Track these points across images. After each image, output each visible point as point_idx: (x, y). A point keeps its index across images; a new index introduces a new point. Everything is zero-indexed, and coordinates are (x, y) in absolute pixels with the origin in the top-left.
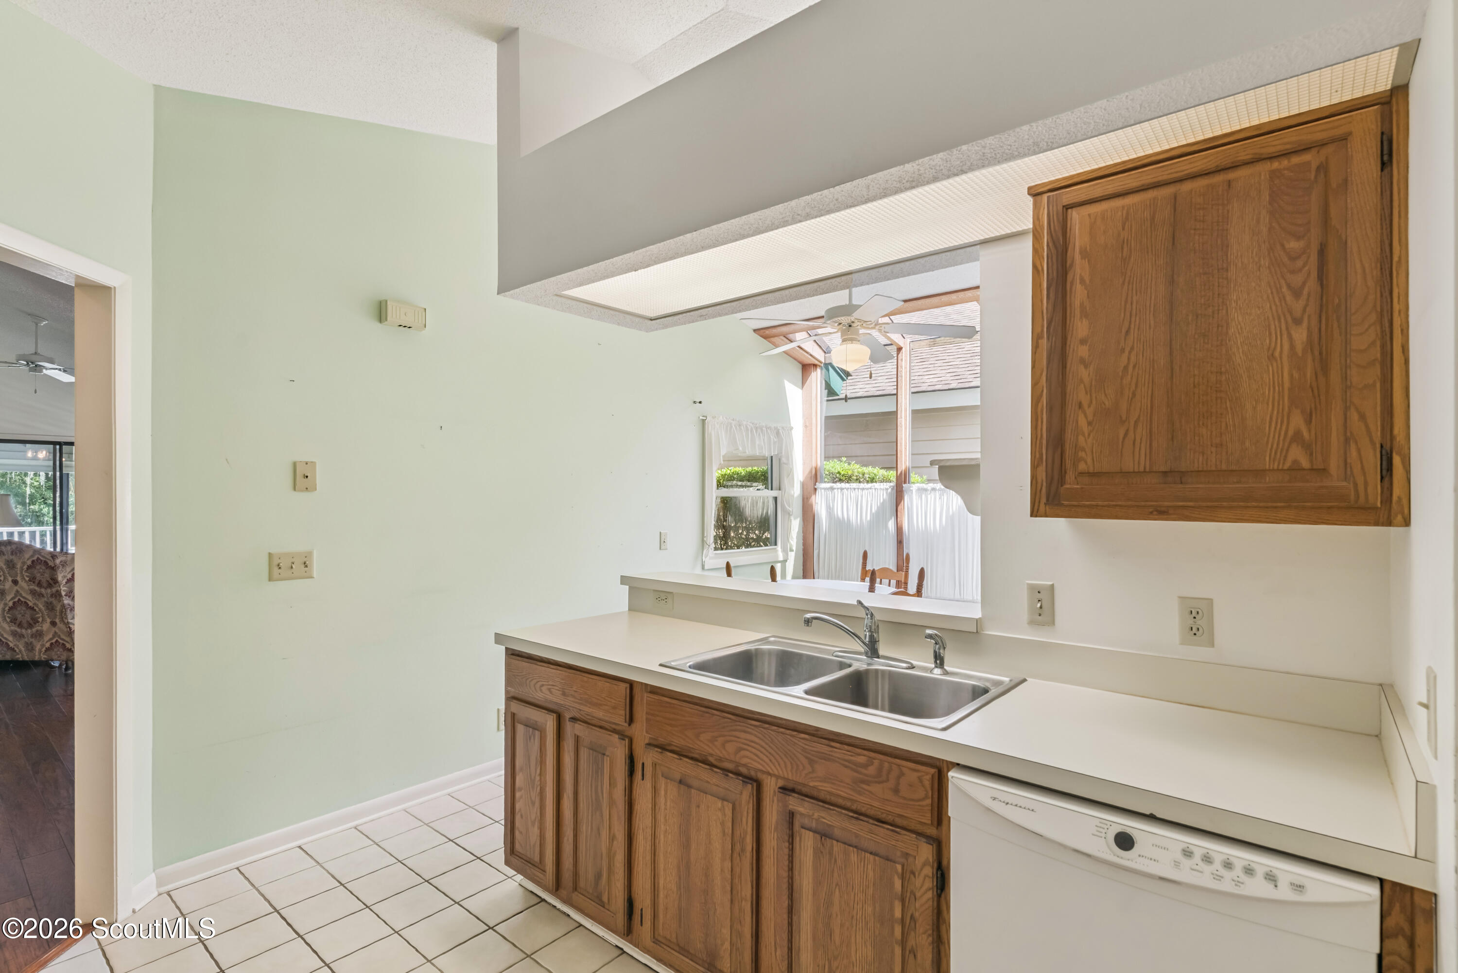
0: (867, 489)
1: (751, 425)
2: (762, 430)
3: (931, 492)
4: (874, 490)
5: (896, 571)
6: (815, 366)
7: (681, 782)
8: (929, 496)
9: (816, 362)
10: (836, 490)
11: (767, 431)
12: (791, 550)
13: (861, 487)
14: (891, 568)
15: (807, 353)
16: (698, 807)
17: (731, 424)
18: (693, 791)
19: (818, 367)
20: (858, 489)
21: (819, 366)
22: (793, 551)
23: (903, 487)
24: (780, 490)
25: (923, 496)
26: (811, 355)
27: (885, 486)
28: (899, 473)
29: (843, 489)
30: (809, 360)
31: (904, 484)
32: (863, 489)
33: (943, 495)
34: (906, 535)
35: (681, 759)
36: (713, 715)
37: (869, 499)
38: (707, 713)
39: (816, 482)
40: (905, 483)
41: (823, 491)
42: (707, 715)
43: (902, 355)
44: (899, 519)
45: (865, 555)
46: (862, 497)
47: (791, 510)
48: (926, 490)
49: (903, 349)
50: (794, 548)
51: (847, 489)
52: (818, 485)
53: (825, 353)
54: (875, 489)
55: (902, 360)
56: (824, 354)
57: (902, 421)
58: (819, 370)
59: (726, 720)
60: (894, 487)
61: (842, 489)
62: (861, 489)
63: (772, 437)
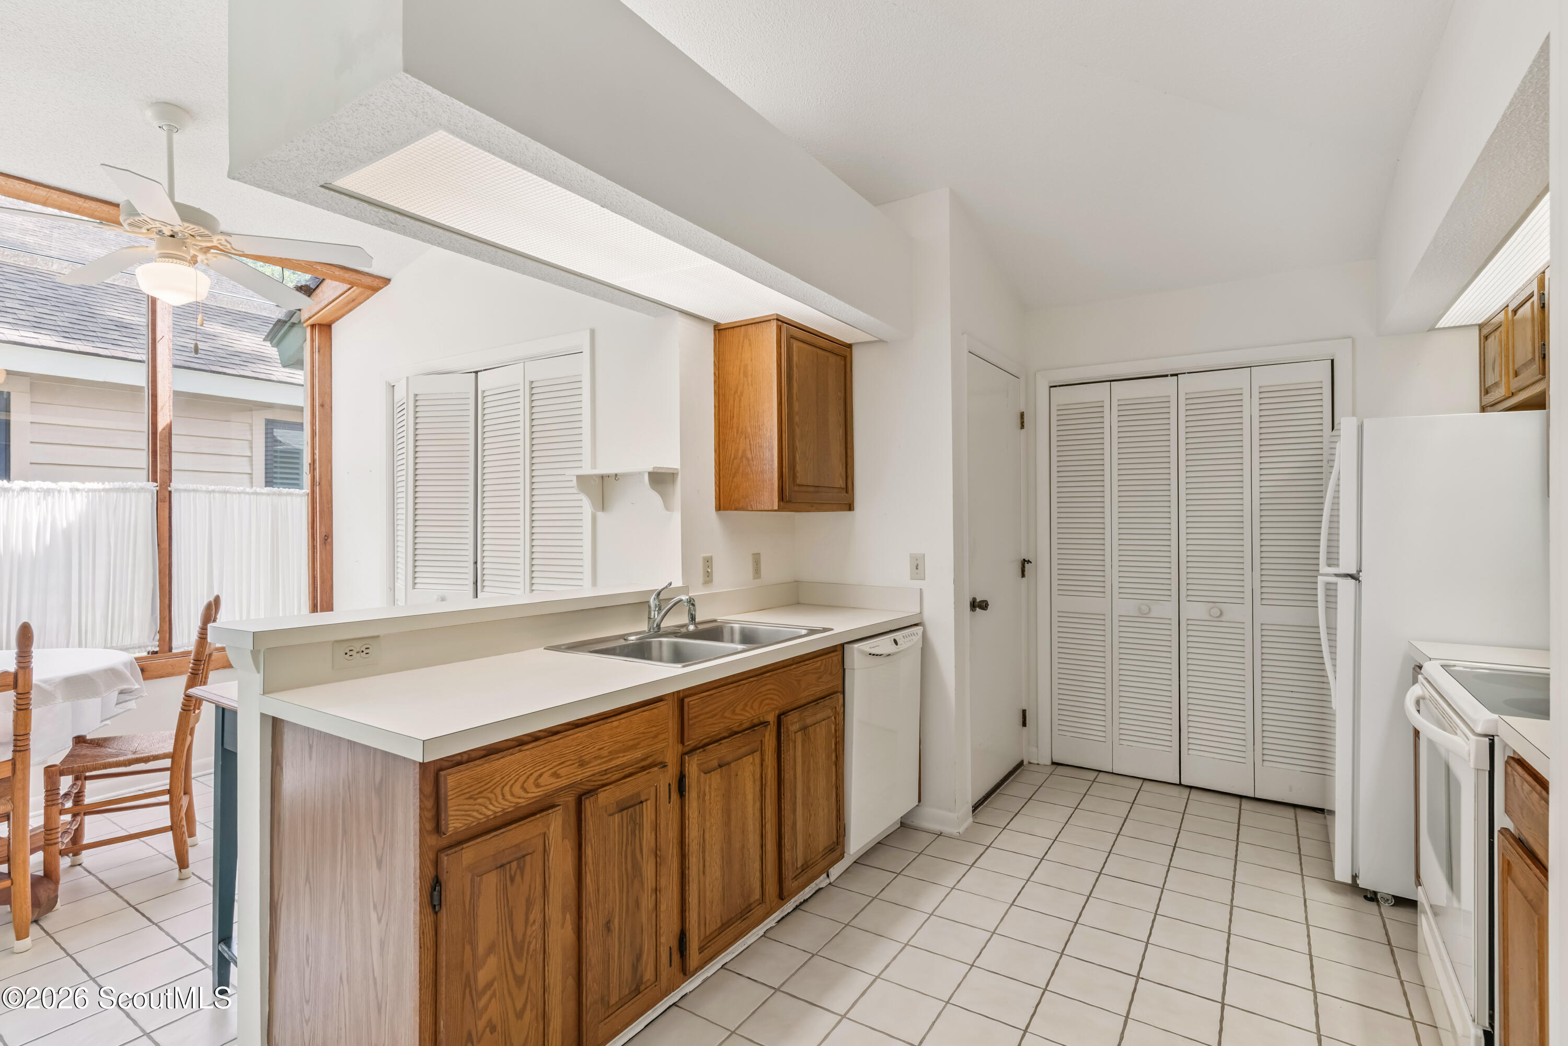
7: (720, 766)
16: (737, 775)
18: (732, 765)
35: (721, 744)
36: (744, 684)
38: (740, 685)
42: (741, 687)
59: (753, 683)
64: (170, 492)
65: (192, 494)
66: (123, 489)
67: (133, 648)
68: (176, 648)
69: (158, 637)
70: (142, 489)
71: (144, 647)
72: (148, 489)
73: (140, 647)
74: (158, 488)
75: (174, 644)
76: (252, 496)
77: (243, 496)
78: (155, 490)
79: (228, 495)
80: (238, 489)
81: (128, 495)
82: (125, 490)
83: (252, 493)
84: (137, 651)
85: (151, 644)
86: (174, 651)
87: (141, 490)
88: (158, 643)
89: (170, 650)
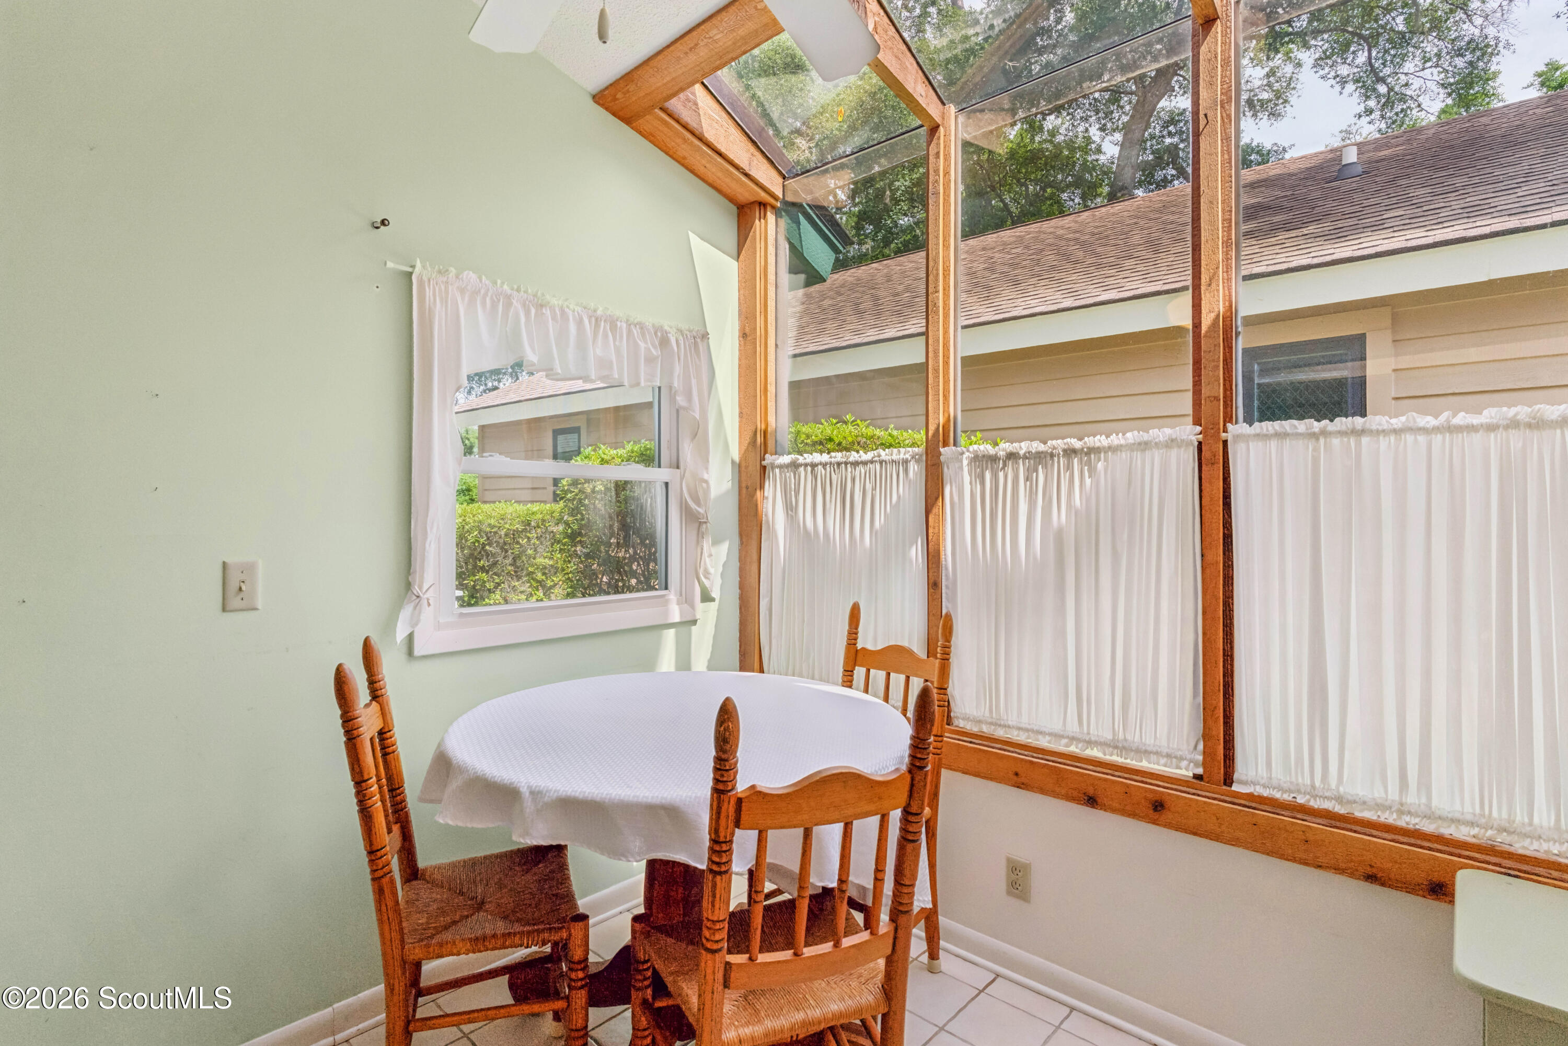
0: (865, 463)
1: (578, 309)
2: (613, 327)
3: (1005, 465)
4: (878, 466)
5: (925, 657)
6: (763, 205)
8: (1001, 474)
9: (763, 196)
10: (802, 469)
11: (629, 332)
12: (707, 598)
13: (851, 459)
14: (915, 649)
15: (737, 167)
17: (508, 297)
19: (769, 208)
20: (846, 463)
21: (773, 207)
22: (713, 600)
23: (940, 454)
24: (678, 467)
25: (988, 475)
26: (747, 175)
27: (902, 456)
28: (932, 428)
29: (816, 465)
30: (747, 192)
31: (944, 447)
32: (855, 464)
33: (1037, 471)
34: (947, 569)
37: (869, 486)
39: (766, 452)
40: (946, 444)
41: (777, 471)
43: (938, 144)
44: (931, 531)
45: (855, 615)
46: (853, 480)
47: (701, 510)
48: (994, 459)
49: (941, 129)
50: (715, 594)
51: (824, 465)
52: (769, 459)
53: (784, 178)
54: (881, 462)
55: (938, 154)
56: (781, 180)
57: (938, 298)
58: (771, 217)
60: (921, 456)
61: (814, 466)
62: (852, 464)
63: (642, 345)
64: (1225, 443)
65: (1273, 444)
66: (1140, 444)
67: (1157, 753)
68: (1241, 782)
69: (1201, 746)
70: (1172, 440)
71: (1176, 757)
72: (1182, 441)
73: (1168, 756)
74: (1201, 436)
75: (1241, 771)
76: (1438, 439)
77: (1410, 438)
78: (1194, 439)
79: (1365, 440)
80: (1394, 421)
81: (1148, 454)
82: (1144, 446)
83: (1436, 430)
84: (1163, 761)
85: (1189, 757)
86: (1235, 787)
87: (1171, 443)
88: (1201, 758)
89: (1228, 780)
